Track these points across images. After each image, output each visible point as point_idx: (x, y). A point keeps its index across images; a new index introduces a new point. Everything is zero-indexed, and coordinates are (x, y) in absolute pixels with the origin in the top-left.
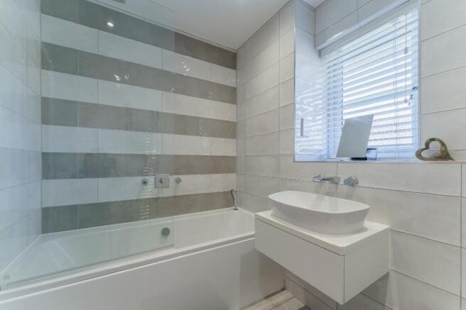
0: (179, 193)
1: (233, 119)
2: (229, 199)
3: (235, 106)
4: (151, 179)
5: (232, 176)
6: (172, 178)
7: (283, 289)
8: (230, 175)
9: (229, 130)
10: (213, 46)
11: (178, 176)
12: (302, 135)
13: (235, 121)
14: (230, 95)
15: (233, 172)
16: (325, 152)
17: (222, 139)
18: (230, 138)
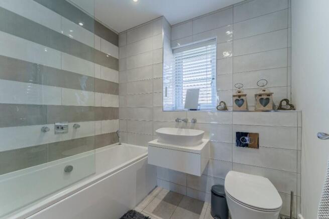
0: (77, 137)
1: (116, 81)
2: (114, 138)
3: (118, 72)
4: (51, 127)
5: (116, 122)
6: (71, 125)
7: (156, 187)
8: (115, 121)
9: (113, 88)
10: (103, 25)
11: (76, 123)
12: (166, 96)
13: (118, 82)
14: (114, 63)
15: (116, 119)
16: (174, 106)
17: (109, 95)
18: (115, 94)
